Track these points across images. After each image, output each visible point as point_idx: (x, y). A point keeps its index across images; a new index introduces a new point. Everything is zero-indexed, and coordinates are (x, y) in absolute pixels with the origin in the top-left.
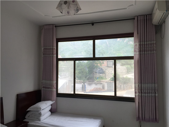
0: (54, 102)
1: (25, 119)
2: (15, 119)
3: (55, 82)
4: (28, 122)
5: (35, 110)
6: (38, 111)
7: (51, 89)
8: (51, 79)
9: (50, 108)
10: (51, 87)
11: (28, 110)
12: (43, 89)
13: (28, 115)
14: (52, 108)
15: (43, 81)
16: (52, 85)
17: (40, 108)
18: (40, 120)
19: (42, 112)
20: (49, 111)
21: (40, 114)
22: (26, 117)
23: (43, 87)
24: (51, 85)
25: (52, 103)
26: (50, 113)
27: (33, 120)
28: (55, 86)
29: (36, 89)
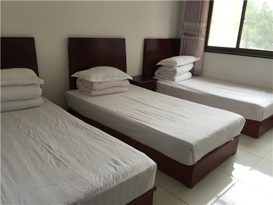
0: (199, 59)
2: (141, 74)
3: (205, 25)
4: (158, 80)
5: (168, 64)
6: (172, 67)
7: (196, 38)
8: (199, 20)
9: (191, 67)
10: (197, 33)
11: (158, 64)
12: (183, 36)
13: (158, 71)
14: (195, 68)
15: (185, 22)
16: (199, 31)
17: (176, 63)
18: (173, 80)
19: (178, 70)
20: (190, 71)
21: (175, 72)
22: (156, 74)
23: (184, 34)
24: (197, 30)
25: (196, 60)
26: (190, 74)
27: (164, 79)
28: (204, 33)
29: (173, 36)
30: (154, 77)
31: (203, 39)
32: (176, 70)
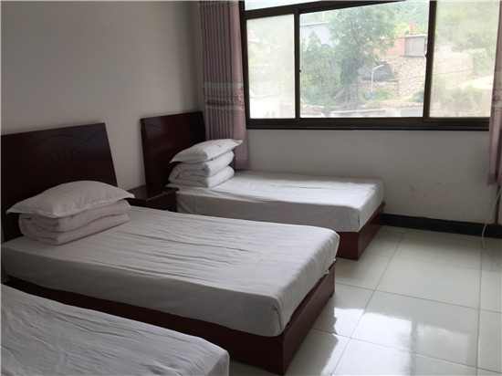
0: (241, 142)
1: (169, 182)
2: (144, 183)
3: (240, 85)
4: (178, 189)
5: (191, 158)
6: (199, 163)
7: (230, 108)
8: (229, 78)
9: (229, 157)
10: (229, 100)
11: (174, 160)
12: (207, 107)
13: (175, 172)
14: (237, 159)
15: (206, 83)
16: (232, 96)
17: (205, 156)
18: (206, 185)
19: (211, 166)
20: (230, 165)
21: (206, 171)
22: (171, 178)
23: (209, 103)
24: (230, 94)
25: (237, 145)
26: (230, 171)
27: (189, 186)
28: (241, 99)
29: (190, 108)
30: (169, 186)
31: (241, 109)
32: (206, 166)
